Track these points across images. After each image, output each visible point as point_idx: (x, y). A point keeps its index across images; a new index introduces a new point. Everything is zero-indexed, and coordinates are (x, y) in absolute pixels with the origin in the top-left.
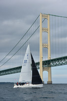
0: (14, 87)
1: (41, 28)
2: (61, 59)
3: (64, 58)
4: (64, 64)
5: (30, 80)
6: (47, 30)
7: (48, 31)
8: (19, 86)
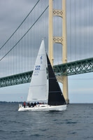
0: (19, 110)
1: (50, 9)
2: (84, 62)
3: (90, 61)
4: (89, 71)
5: (46, 99)
6: (62, 13)
7: (64, 16)
8: (28, 108)
